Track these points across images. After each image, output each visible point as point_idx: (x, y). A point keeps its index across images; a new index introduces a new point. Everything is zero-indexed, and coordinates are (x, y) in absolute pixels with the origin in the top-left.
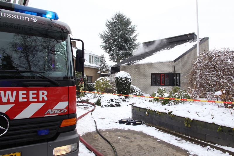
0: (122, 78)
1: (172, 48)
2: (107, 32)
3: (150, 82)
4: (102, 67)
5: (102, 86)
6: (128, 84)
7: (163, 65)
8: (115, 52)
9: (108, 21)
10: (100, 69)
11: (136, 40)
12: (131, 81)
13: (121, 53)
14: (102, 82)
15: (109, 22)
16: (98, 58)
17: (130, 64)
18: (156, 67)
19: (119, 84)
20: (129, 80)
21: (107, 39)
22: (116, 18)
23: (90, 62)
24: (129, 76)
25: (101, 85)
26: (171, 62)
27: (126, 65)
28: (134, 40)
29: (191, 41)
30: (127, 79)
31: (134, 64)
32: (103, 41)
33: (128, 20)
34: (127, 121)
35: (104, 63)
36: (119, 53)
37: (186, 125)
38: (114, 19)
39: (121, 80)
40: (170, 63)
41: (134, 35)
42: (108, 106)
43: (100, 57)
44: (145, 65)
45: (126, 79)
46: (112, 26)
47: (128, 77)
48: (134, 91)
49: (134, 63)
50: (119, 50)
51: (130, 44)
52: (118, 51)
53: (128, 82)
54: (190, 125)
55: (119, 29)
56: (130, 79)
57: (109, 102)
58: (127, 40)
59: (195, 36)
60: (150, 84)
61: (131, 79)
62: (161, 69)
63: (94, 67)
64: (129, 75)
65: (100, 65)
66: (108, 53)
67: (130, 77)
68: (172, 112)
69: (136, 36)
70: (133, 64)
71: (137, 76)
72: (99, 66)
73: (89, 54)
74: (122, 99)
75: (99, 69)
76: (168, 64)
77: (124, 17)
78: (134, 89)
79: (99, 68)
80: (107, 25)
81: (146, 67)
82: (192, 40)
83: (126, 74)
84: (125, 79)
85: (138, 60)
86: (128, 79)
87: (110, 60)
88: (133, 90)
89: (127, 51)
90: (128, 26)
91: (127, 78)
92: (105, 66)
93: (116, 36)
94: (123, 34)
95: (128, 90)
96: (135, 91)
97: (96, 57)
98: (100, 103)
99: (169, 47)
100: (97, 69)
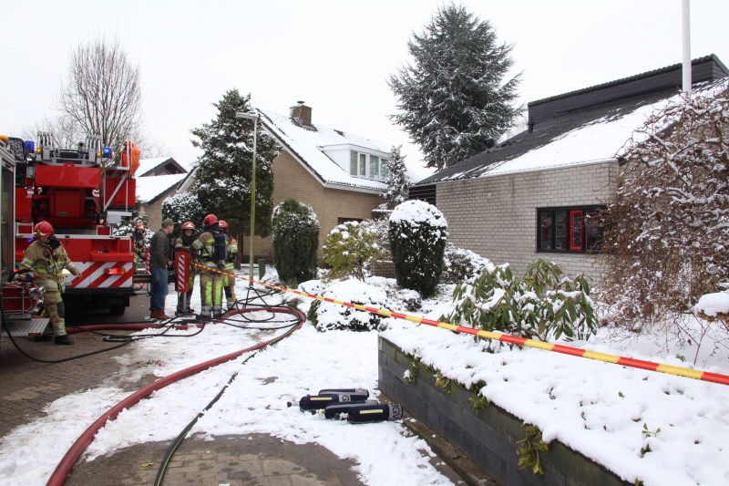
0: (409, 225)
1: (625, 116)
2: (416, 73)
3: (534, 238)
4: (393, 188)
5: (346, 253)
6: (432, 246)
7: (579, 177)
8: (438, 138)
9: (416, 37)
10: (388, 195)
11: (515, 96)
12: (443, 235)
13: (457, 140)
14: (347, 240)
15: (419, 40)
16: (384, 161)
17: (468, 176)
18: (555, 184)
19: (400, 248)
20: (438, 233)
21: (416, 97)
22: (442, 24)
23: (353, 172)
24: (437, 217)
25: (345, 248)
26: (607, 165)
27: (457, 179)
28: (509, 97)
29: (700, 86)
30: (427, 229)
31: (482, 175)
32: (401, 103)
33: (483, 28)
34: (336, 400)
35: (401, 175)
36: (453, 142)
37: (521, 462)
38: (438, 28)
39: (405, 234)
40: (602, 170)
41: (505, 78)
42: (342, 327)
43: (387, 156)
44: (516, 179)
45: (425, 227)
46: (428, 52)
47: (433, 222)
48: (471, 271)
49: (484, 171)
50: (453, 133)
51: (490, 109)
52: (447, 136)
53: (432, 241)
54: (541, 466)
55: (449, 60)
56: (441, 229)
57: (348, 313)
58: (479, 97)
59: (714, 67)
60: (534, 246)
61: (444, 228)
62: (570, 191)
63: (368, 188)
64: (438, 213)
65: (388, 183)
66: (422, 141)
67: (442, 222)
68: (481, 384)
69: (512, 83)
70: (479, 174)
71: (492, 219)
72: (386, 186)
73: (348, 147)
74: (405, 301)
75: (385, 195)
76: (594, 171)
77: (471, 20)
78: (469, 265)
79: (385, 191)
80: (414, 50)
81: (520, 187)
82: (703, 84)
83: (425, 211)
84: (420, 228)
85: (498, 161)
86: (434, 228)
87: (426, 164)
88: (468, 269)
89: (479, 133)
90: (482, 50)
91: (428, 225)
92: (403, 186)
93: (443, 83)
94: (464, 78)
95: (434, 270)
96: (475, 271)
97: (374, 158)
98: (316, 317)
99: (616, 113)
100: (377, 195)
